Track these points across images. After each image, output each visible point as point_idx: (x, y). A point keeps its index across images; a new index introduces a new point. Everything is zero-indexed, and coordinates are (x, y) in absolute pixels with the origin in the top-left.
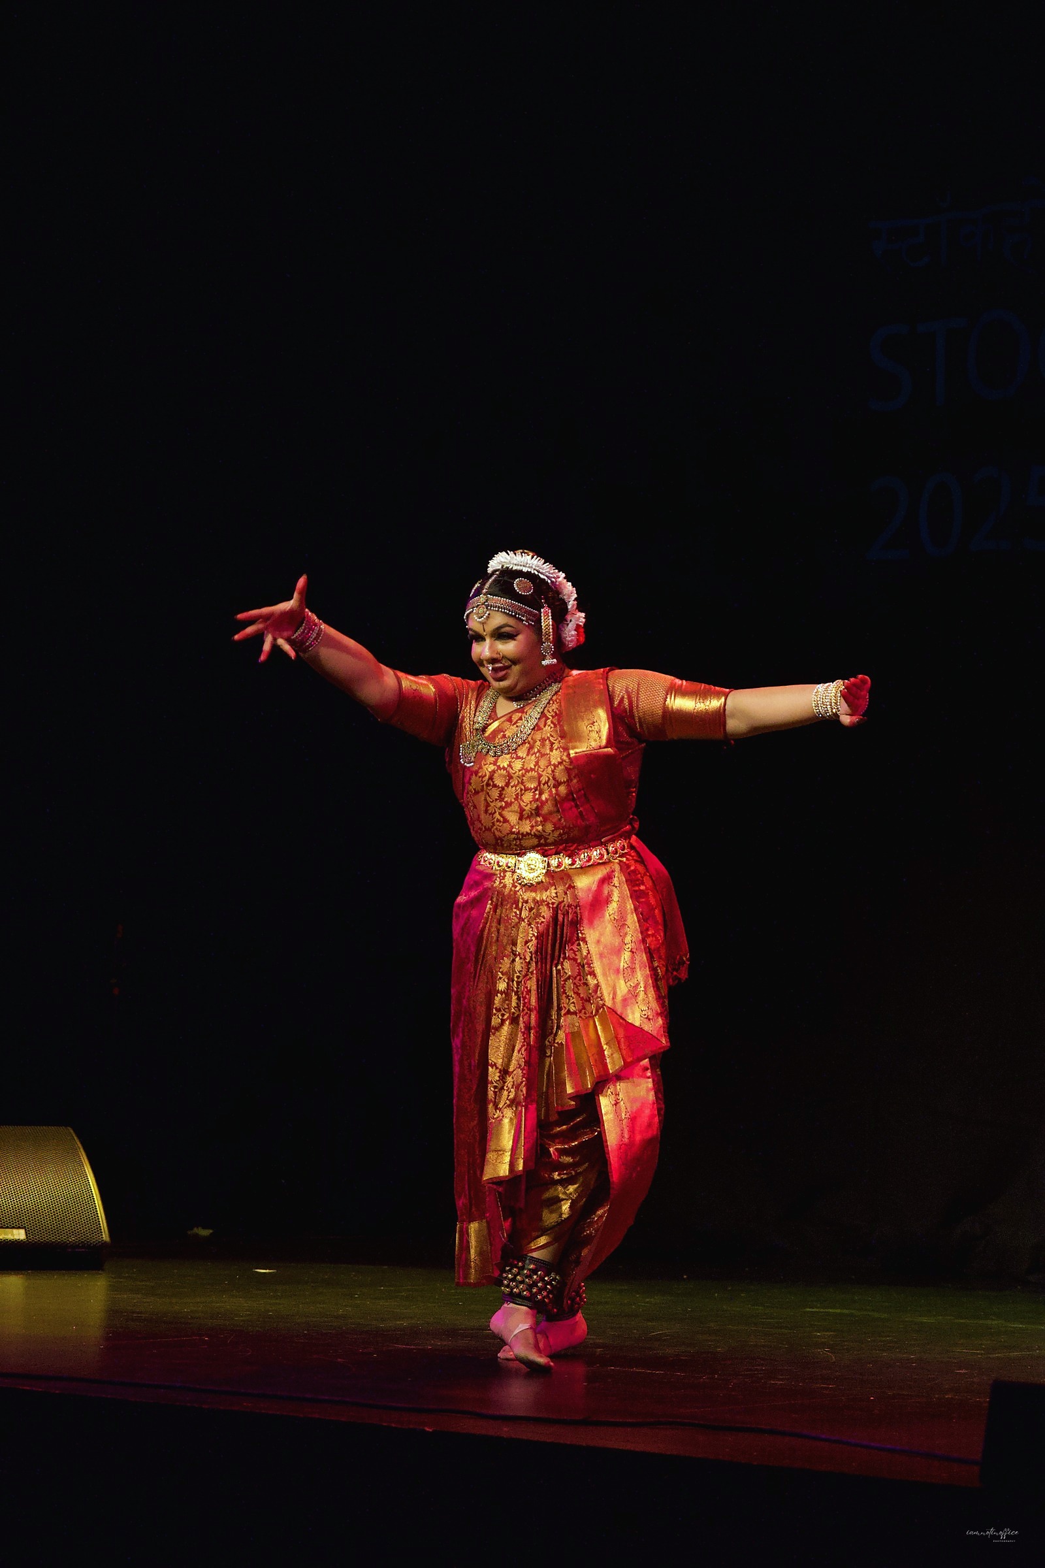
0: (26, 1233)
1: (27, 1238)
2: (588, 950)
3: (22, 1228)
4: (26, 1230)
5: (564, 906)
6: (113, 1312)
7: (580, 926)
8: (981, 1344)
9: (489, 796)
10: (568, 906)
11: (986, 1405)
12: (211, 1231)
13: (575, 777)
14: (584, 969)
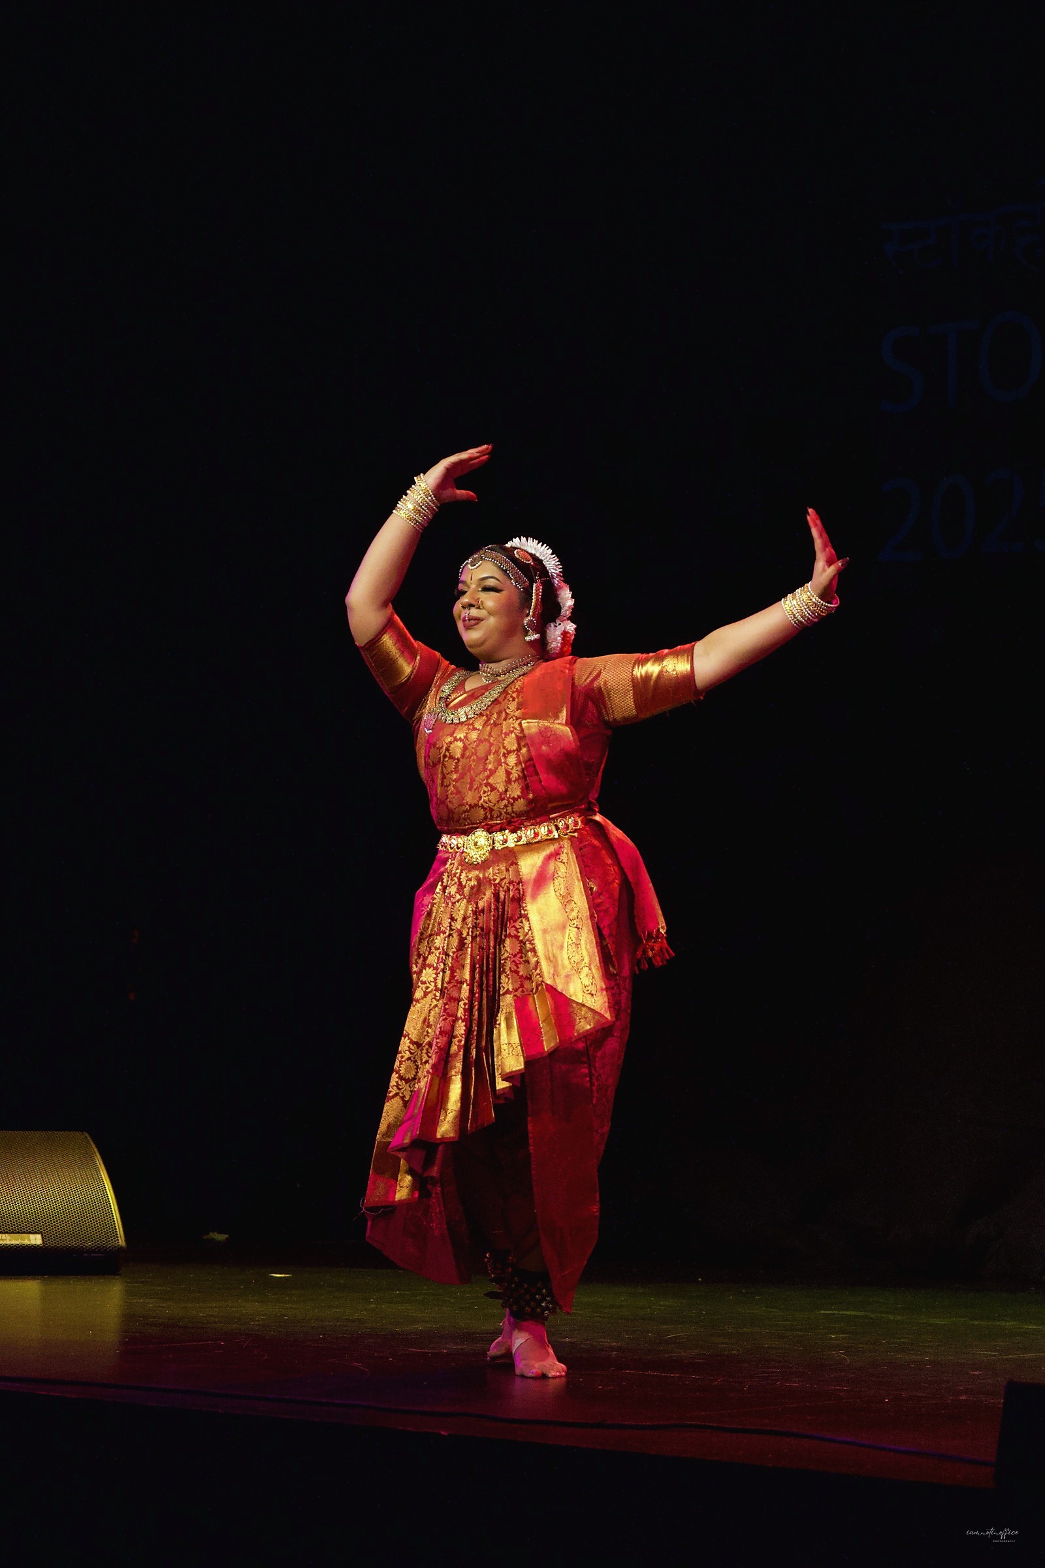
0: (43, 1238)
1: (43, 1243)
2: (530, 927)
3: (39, 1233)
4: (42, 1235)
5: (505, 883)
6: (129, 1317)
7: (522, 903)
8: (996, 1345)
9: (445, 767)
10: (509, 883)
11: (1001, 1406)
12: (226, 1236)
13: (524, 746)
14: (525, 948)
